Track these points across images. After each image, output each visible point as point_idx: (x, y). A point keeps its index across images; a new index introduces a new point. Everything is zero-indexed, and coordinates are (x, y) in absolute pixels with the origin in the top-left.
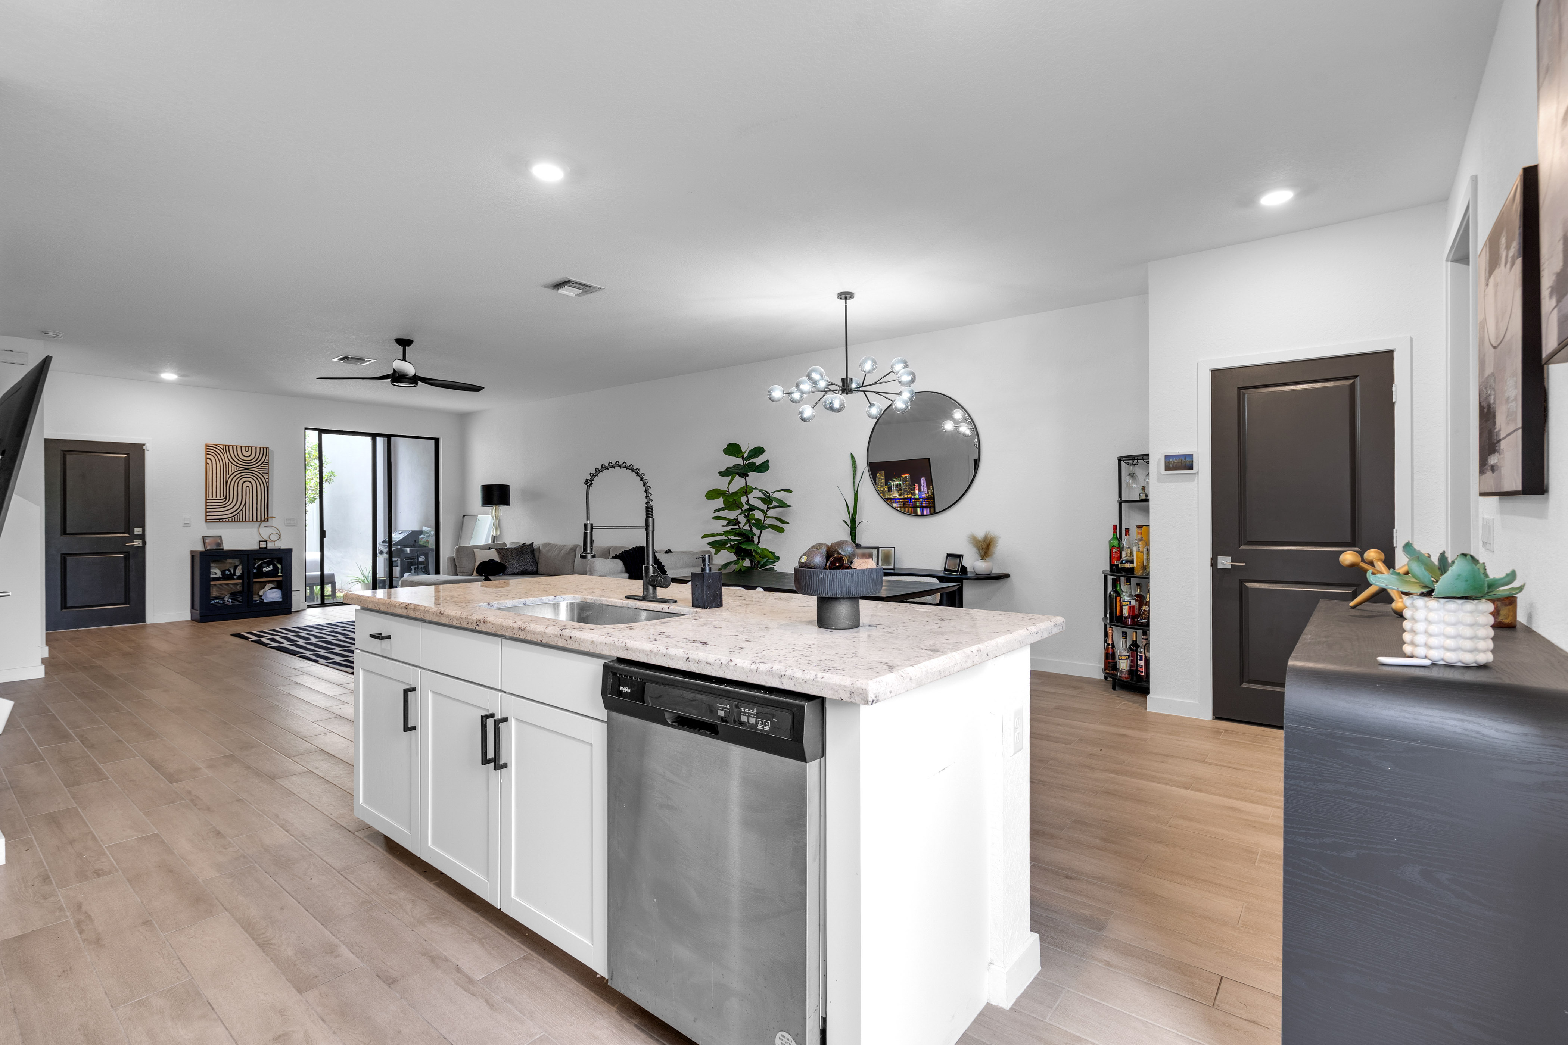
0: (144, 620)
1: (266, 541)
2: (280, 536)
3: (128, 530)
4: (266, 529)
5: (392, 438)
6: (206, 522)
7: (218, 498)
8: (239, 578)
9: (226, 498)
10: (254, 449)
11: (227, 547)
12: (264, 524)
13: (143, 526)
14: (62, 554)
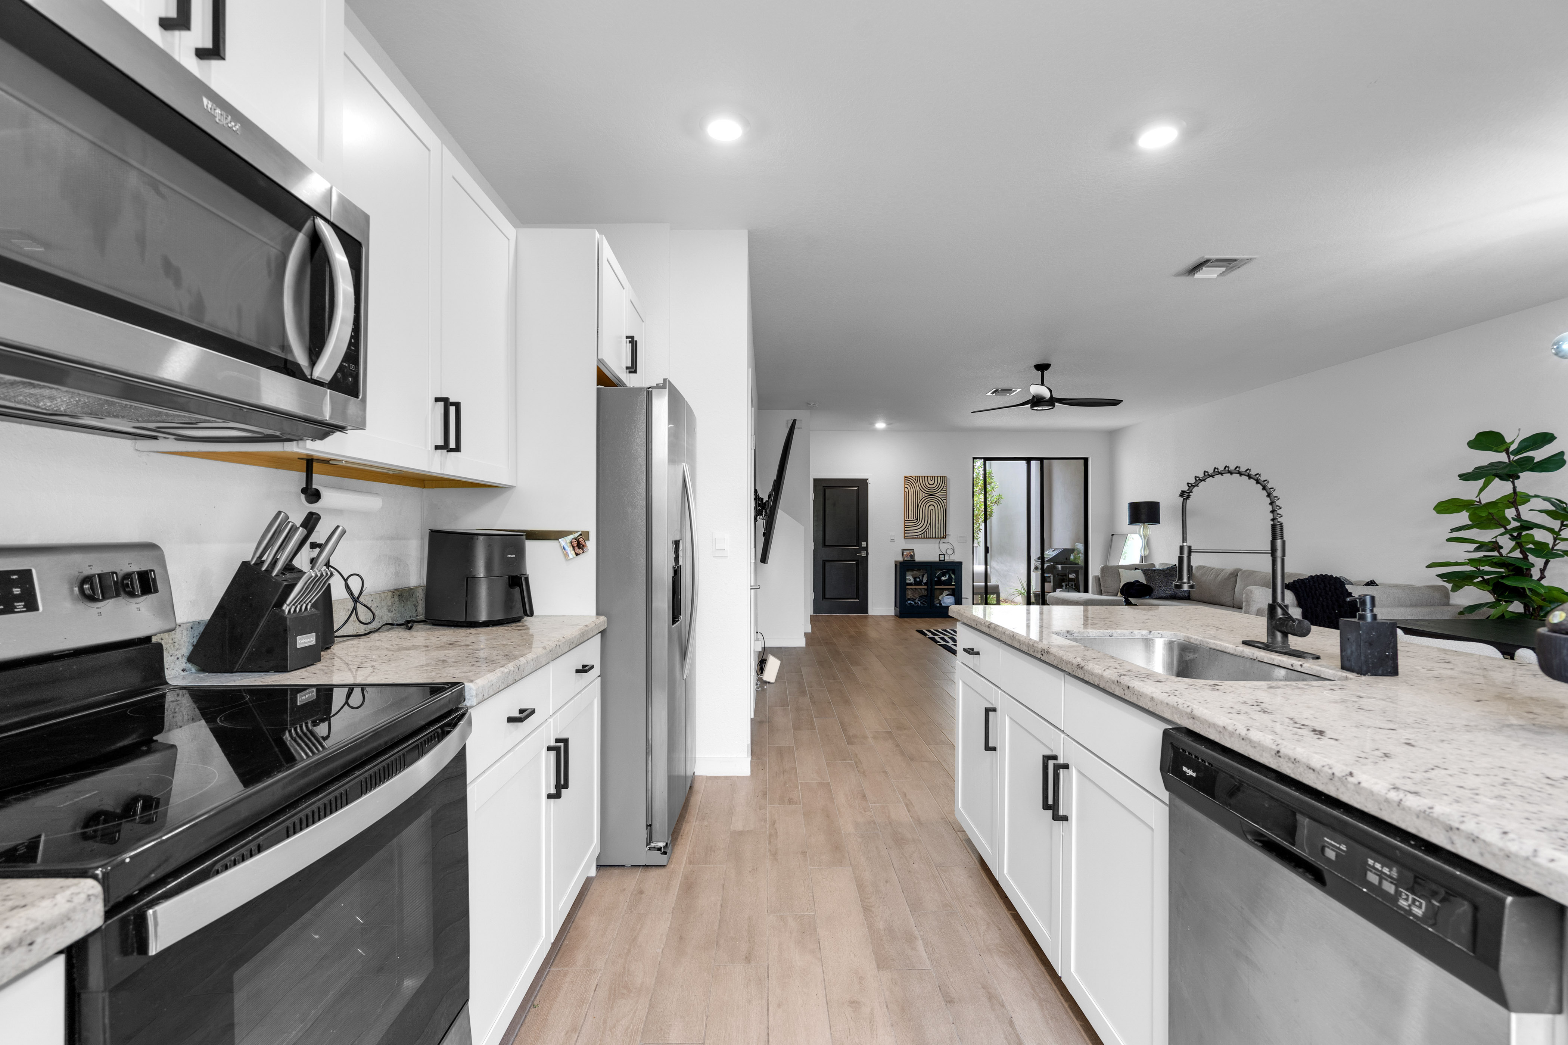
0: (867, 612)
1: (944, 555)
2: (954, 550)
3: (859, 544)
4: (944, 545)
5: (1045, 461)
6: (905, 538)
7: (912, 519)
8: (926, 584)
9: (917, 519)
10: (936, 478)
11: (918, 558)
12: (943, 540)
13: (866, 541)
14: (823, 560)
